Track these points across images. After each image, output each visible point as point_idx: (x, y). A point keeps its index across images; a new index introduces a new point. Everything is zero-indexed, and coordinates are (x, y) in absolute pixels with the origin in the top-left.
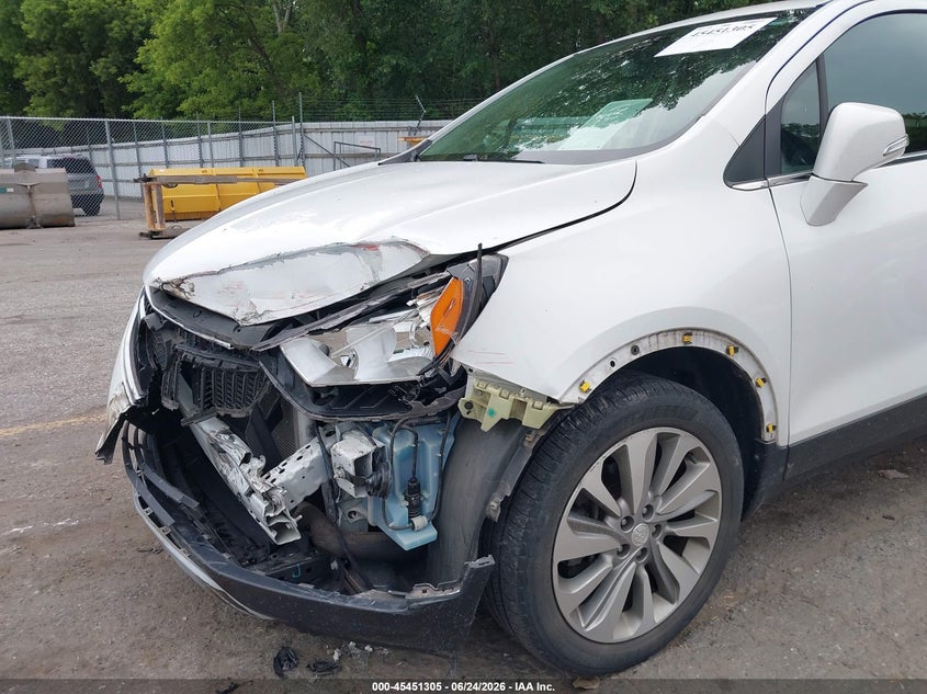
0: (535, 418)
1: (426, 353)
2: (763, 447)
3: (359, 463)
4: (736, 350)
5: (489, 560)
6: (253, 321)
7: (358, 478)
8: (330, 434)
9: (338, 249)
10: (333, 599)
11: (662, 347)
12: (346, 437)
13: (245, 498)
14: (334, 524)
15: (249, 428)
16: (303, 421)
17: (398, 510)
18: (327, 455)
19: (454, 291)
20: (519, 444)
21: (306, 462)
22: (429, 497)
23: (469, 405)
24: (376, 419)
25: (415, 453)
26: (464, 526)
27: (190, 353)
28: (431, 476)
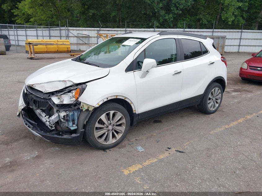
0: (91, 109)
1: (74, 99)
2: (133, 114)
3: (64, 116)
4: (126, 98)
5: (84, 130)
6: (46, 92)
7: (64, 119)
8: (60, 112)
9: (60, 81)
10: (60, 137)
11: (112, 98)
12: (62, 112)
13: (45, 122)
14: (60, 126)
15: (46, 111)
16: (55, 110)
17: (71, 124)
18: (59, 115)
19: (78, 90)
20: (89, 113)
21: (55, 116)
22: (76, 122)
23: (81, 107)
24: (67, 109)
25: (73, 114)
26: (81, 126)
27: (35, 98)
28: (76, 118)
